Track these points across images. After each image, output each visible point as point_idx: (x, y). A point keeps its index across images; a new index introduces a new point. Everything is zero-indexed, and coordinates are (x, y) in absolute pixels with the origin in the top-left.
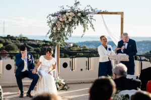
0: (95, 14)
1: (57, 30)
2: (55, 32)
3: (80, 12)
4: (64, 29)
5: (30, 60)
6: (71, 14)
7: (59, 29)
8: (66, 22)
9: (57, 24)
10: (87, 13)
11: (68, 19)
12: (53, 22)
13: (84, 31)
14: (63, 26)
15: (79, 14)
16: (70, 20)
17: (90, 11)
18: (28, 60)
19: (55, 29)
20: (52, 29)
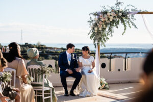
0: (135, 13)
1: (98, 30)
2: (96, 32)
3: (121, 12)
4: (105, 29)
5: (74, 58)
6: (112, 14)
7: (100, 29)
8: (107, 22)
9: (98, 24)
10: (128, 13)
11: (109, 19)
12: (94, 22)
13: (125, 29)
14: (104, 26)
15: (120, 14)
16: (111, 20)
17: (130, 11)
18: (72, 58)
19: (96, 29)
20: (93, 28)
